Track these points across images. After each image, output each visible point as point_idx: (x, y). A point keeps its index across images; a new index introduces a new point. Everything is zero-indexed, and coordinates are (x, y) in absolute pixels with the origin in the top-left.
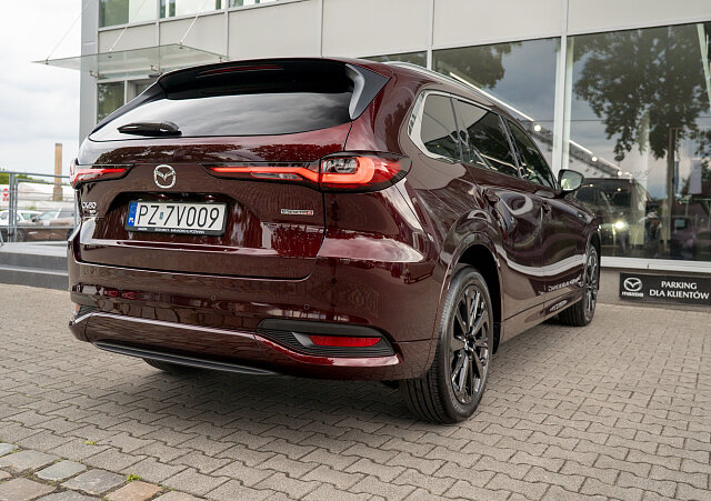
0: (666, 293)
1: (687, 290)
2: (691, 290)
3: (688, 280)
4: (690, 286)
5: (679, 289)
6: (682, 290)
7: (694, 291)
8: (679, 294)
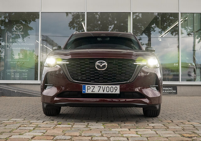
0: (164, 91)
1: (170, 90)
2: (171, 90)
3: (170, 87)
4: (171, 89)
5: (168, 90)
6: (169, 90)
7: (172, 90)
8: (168, 91)
